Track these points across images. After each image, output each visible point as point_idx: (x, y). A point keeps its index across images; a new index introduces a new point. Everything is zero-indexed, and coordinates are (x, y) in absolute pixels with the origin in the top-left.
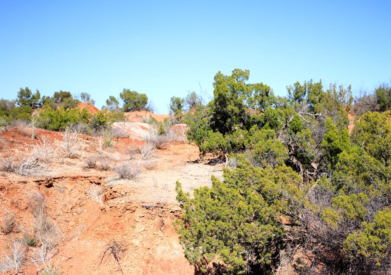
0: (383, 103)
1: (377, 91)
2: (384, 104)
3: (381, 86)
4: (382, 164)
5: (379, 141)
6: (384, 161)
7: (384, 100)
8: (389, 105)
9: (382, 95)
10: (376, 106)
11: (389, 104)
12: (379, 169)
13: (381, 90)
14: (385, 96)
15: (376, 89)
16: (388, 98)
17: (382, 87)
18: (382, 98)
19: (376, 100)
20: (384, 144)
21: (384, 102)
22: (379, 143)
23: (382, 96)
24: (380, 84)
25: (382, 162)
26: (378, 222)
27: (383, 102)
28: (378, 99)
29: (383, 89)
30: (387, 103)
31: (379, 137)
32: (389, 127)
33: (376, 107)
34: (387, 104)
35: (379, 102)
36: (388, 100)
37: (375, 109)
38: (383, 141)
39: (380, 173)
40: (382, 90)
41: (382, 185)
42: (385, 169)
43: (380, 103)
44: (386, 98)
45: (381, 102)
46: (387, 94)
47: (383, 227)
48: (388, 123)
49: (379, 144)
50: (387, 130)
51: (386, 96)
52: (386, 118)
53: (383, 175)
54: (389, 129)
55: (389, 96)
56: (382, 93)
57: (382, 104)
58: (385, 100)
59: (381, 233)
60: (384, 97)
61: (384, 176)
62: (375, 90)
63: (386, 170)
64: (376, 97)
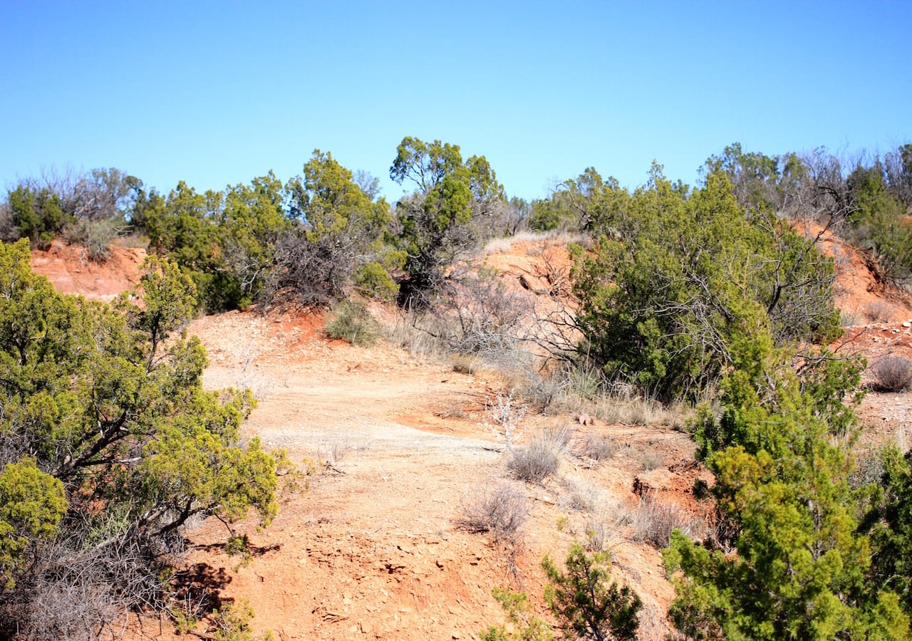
0: (27, 224)
1: (12, 196)
2: (29, 226)
3: (21, 185)
4: (13, 361)
5: (6, 308)
6: (18, 353)
7: (28, 217)
8: (39, 229)
9: (23, 204)
10: (11, 231)
11: (40, 226)
12: (7, 371)
13: (22, 194)
14: (31, 208)
15: (9, 192)
16: (36, 213)
17: (25, 187)
18: (23, 212)
19: (10, 216)
20: (16, 313)
21: (29, 222)
22: (6, 312)
23: (23, 209)
24: (20, 181)
25: (13, 355)
26: (7, 487)
27: (26, 221)
28: (15, 213)
29: (27, 190)
30: (36, 225)
31: (5, 298)
32: (27, 275)
33: (11, 233)
34: (34, 225)
35: (16, 221)
36: (38, 216)
37: (9, 237)
38: (13, 307)
39: (9, 382)
40: (24, 194)
41: (14, 408)
42: (20, 371)
43: (19, 224)
44: (33, 212)
45: (22, 221)
46: (36, 203)
47: (19, 497)
48: (25, 266)
49: (5, 314)
50: (24, 283)
51: (33, 208)
52: (19, 254)
53: (17, 385)
54: (27, 279)
55: (41, 208)
56: (23, 202)
57: (25, 226)
58: (31, 216)
59: (13, 511)
60: (29, 210)
61: (19, 388)
62: (7, 193)
63: (24, 373)
64: (9, 210)
